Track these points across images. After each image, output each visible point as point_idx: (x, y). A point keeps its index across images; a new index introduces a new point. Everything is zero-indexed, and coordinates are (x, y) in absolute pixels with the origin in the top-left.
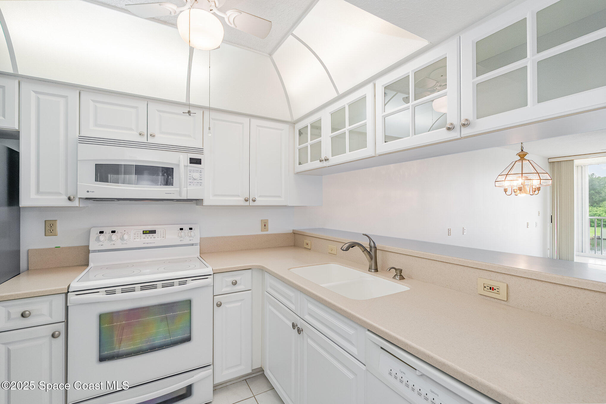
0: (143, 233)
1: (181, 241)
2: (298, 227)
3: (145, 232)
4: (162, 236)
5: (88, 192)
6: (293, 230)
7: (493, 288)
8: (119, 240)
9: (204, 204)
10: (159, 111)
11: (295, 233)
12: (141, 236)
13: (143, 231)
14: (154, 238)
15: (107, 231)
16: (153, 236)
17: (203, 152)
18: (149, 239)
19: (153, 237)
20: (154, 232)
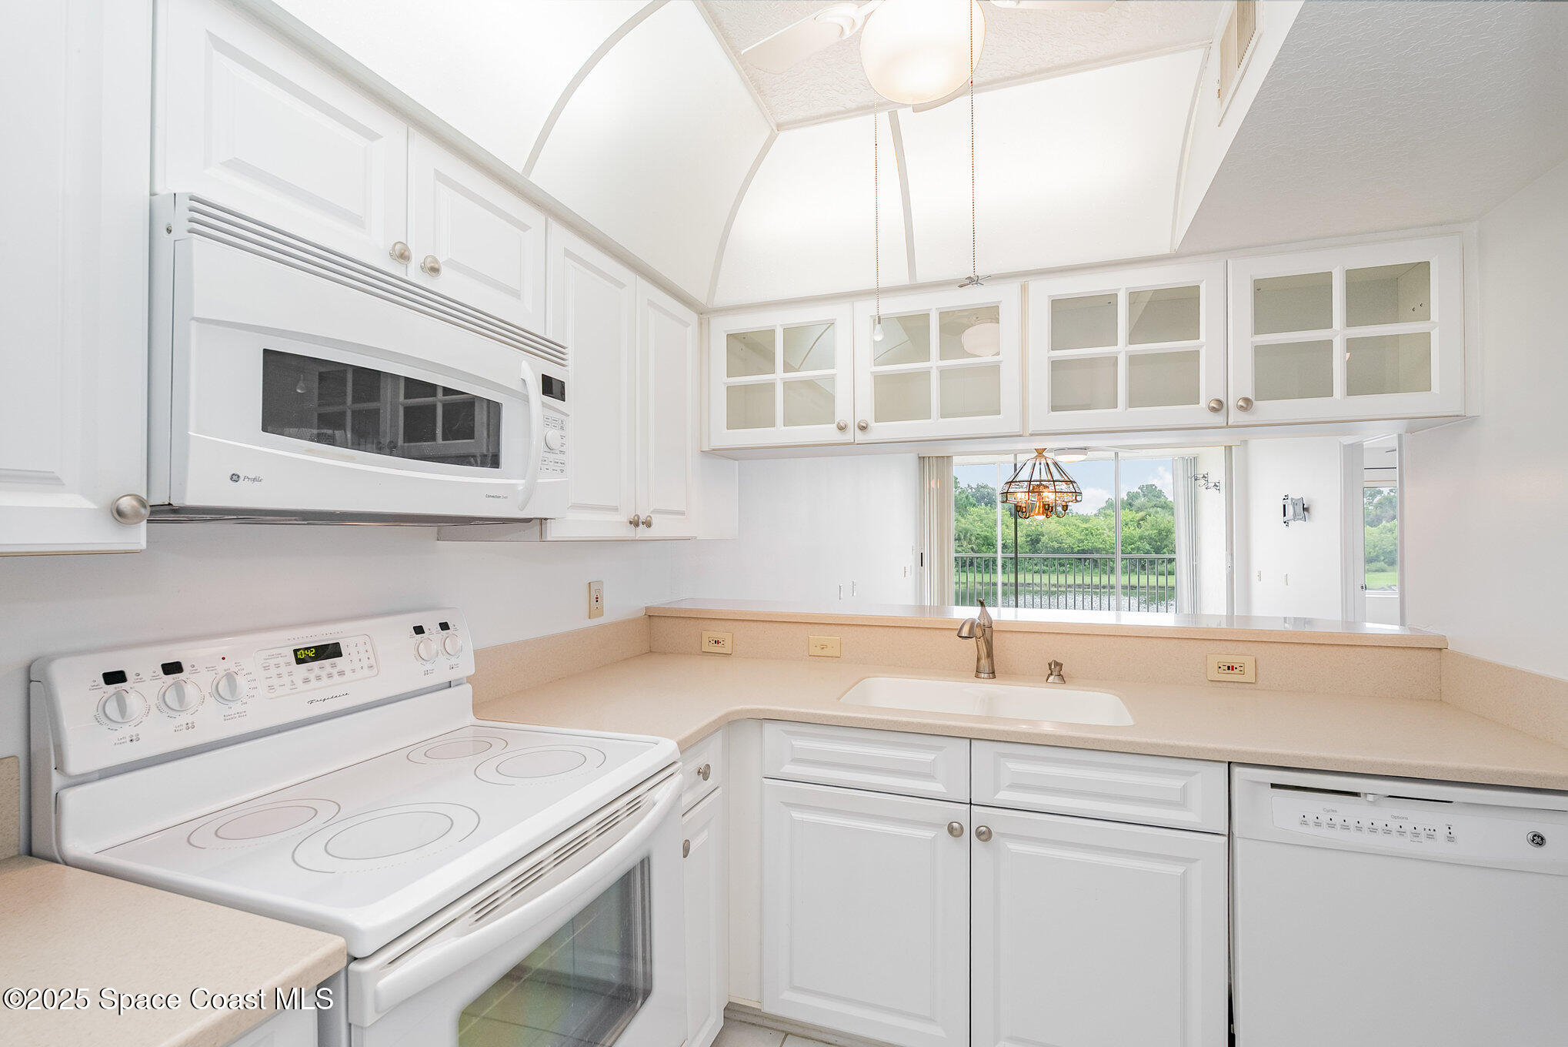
0: (299, 661)
1: (426, 673)
2: (660, 598)
3: (302, 657)
4: (365, 662)
5: (235, 478)
6: (647, 608)
7: (1233, 667)
8: (211, 702)
9: (546, 537)
10: (439, 176)
11: (652, 616)
12: (290, 674)
13: (295, 651)
14: (341, 673)
15: (143, 666)
16: (334, 666)
17: (563, 359)
18: (325, 681)
19: (334, 671)
20: (329, 652)
